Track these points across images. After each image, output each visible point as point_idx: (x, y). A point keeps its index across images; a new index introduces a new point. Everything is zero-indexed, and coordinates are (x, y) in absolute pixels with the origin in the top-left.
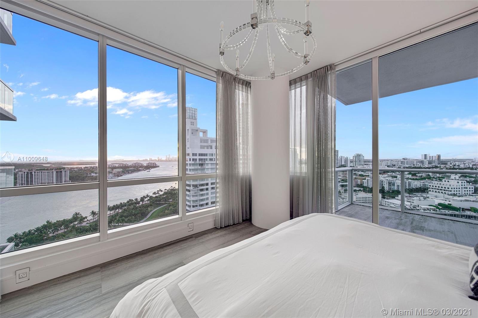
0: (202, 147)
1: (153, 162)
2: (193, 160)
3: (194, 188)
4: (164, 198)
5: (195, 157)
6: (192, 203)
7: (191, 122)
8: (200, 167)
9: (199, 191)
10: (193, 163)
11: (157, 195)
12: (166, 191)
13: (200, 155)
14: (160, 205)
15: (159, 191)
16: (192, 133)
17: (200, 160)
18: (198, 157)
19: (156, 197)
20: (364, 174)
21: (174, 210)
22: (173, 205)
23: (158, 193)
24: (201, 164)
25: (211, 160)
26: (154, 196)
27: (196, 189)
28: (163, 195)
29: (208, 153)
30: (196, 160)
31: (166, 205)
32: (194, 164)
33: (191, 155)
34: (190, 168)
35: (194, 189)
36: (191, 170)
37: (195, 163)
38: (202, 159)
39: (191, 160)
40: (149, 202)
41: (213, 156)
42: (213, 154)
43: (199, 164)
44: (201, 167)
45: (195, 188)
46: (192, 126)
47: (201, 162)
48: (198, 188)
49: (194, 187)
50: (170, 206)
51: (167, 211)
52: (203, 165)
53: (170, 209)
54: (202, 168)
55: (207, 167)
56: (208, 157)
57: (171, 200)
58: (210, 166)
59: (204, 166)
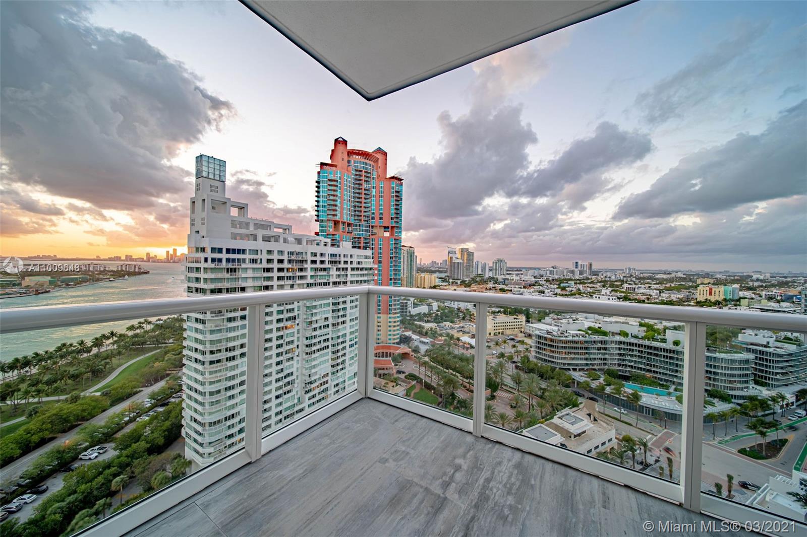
0: (234, 236)
1: (134, 263)
2: (213, 260)
3: (213, 317)
4: (154, 337)
5: (217, 256)
6: (208, 345)
7: (212, 186)
8: (228, 276)
9: (225, 321)
10: (213, 266)
11: (138, 331)
12: (161, 322)
13: (228, 251)
14: (144, 351)
15: (143, 323)
16: (214, 208)
17: (228, 260)
18: (224, 256)
19: (136, 336)
20: (506, 288)
21: (175, 360)
22: (173, 350)
23: (140, 327)
24: (231, 269)
25: (253, 261)
26: (130, 333)
27: (219, 318)
28: (153, 330)
29: (247, 248)
30: (220, 260)
31: (159, 351)
32: (215, 268)
33: (209, 250)
34: (206, 276)
35: (215, 318)
36: (208, 281)
37: (217, 267)
38: (233, 260)
39: (209, 260)
40: (115, 347)
41: (257, 254)
42: (257, 250)
43: (228, 269)
44: (231, 275)
45: (217, 316)
46: (213, 193)
47: (230, 266)
48: (223, 315)
49: (213, 315)
50: (166, 353)
51: (159, 364)
52: (235, 271)
53: (166, 358)
54: (234, 277)
55: (244, 275)
56: (247, 256)
57: (171, 341)
58: (250, 274)
59: (237, 273)
